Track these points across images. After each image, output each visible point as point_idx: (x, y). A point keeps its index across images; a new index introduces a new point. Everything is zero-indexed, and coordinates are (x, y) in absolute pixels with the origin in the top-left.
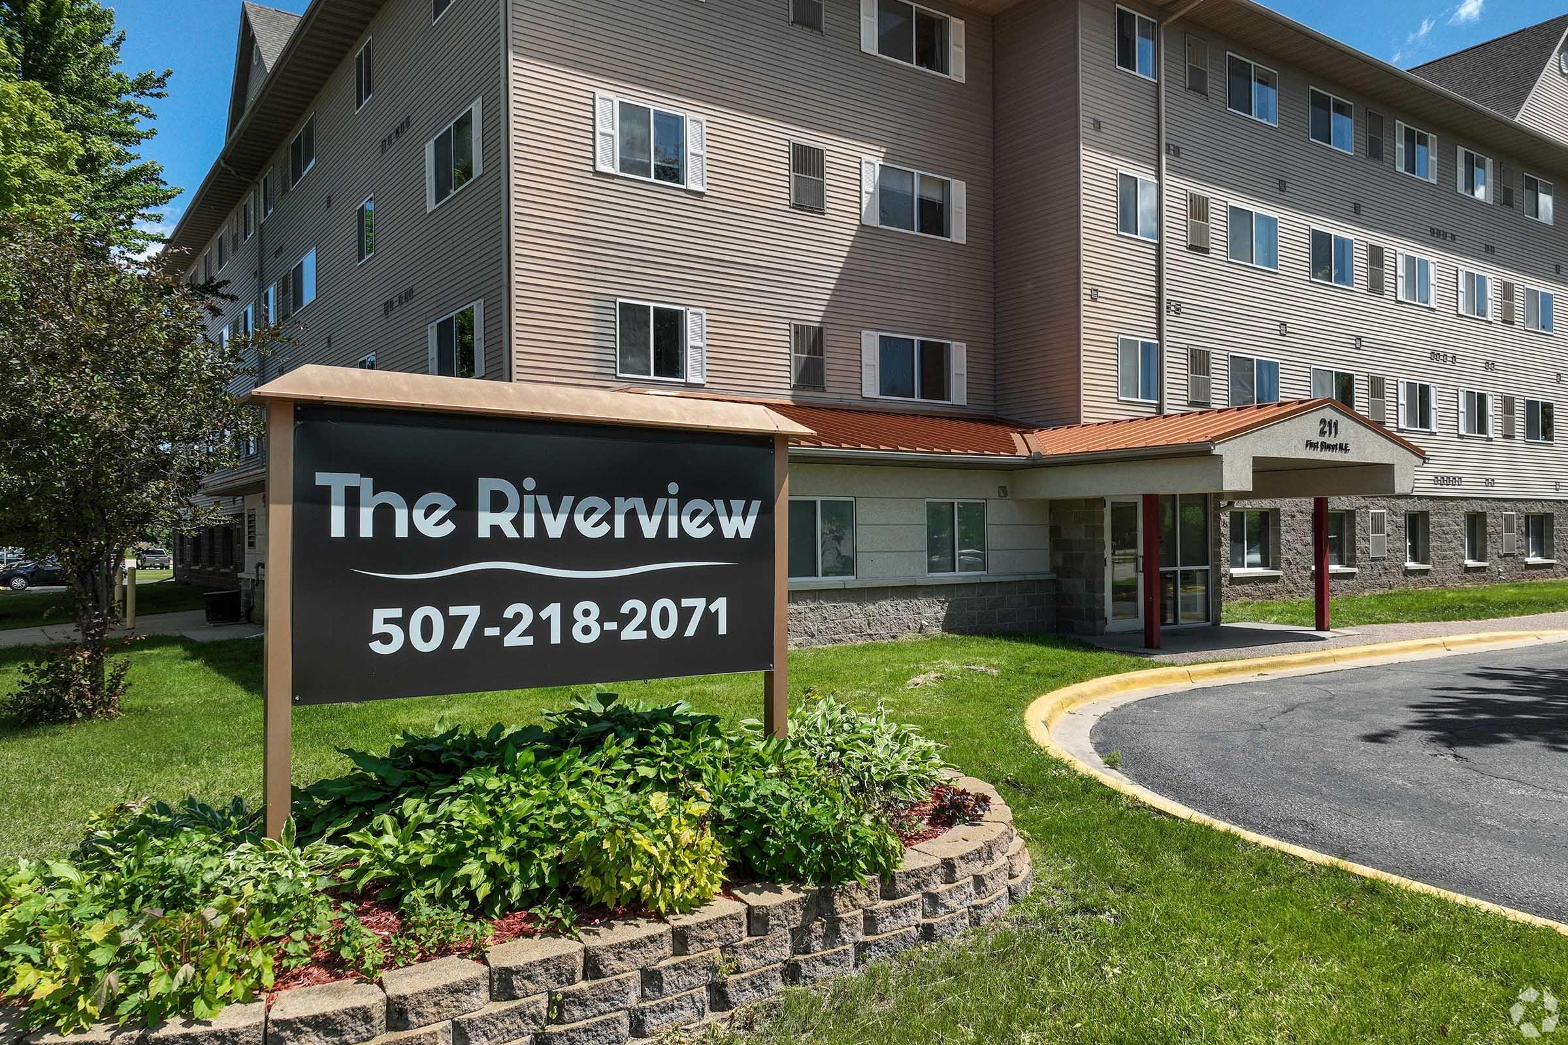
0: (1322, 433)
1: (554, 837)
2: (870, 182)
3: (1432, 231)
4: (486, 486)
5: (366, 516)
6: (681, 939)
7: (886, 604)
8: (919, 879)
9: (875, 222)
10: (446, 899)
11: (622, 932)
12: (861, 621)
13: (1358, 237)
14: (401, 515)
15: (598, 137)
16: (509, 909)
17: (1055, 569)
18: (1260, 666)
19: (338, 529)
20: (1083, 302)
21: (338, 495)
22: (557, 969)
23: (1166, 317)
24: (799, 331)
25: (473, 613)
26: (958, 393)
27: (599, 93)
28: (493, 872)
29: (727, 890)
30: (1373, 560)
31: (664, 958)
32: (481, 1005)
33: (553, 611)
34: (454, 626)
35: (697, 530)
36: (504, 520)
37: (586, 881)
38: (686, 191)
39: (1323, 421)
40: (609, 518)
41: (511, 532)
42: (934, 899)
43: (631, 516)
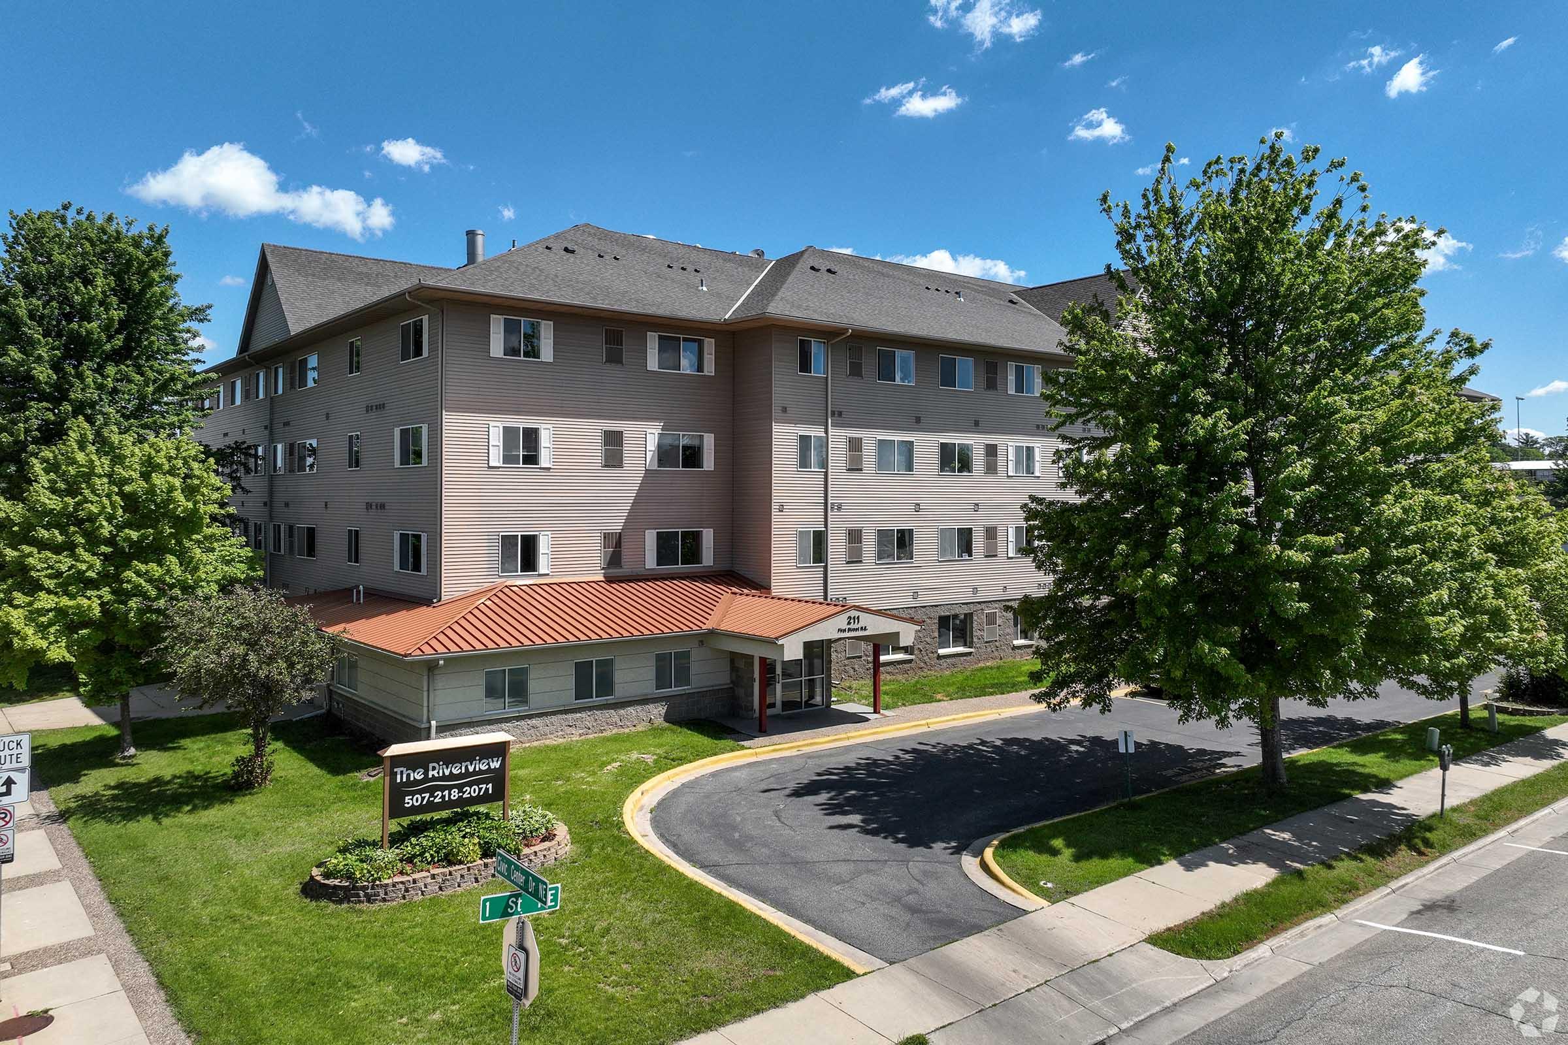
0: (849, 623)
1: (444, 847)
2: (652, 445)
3: (1038, 427)
4: (431, 765)
5: (405, 776)
6: (469, 869)
7: (631, 709)
8: (527, 856)
9: (655, 467)
10: (422, 861)
11: (457, 867)
12: (616, 719)
13: (976, 442)
14: (412, 775)
15: (491, 448)
16: (434, 863)
17: (732, 682)
18: (799, 746)
19: (399, 781)
20: (773, 513)
21: (399, 772)
22: (444, 874)
23: (830, 513)
24: (606, 536)
25: (427, 795)
26: (708, 558)
27: (492, 424)
28: (432, 855)
29: (481, 859)
30: (987, 642)
31: (465, 872)
32: (429, 880)
33: (446, 793)
34: (423, 798)
35: (484, 767)
36: (435, 773)
37: (450, 857)
38: (540, 468)
39: (850, 618)
40: (461, 768)
41: (436, 775)
42: (531, 860)
43: (466, 767)
